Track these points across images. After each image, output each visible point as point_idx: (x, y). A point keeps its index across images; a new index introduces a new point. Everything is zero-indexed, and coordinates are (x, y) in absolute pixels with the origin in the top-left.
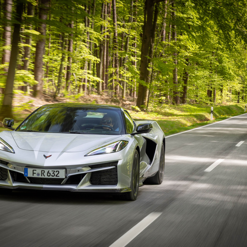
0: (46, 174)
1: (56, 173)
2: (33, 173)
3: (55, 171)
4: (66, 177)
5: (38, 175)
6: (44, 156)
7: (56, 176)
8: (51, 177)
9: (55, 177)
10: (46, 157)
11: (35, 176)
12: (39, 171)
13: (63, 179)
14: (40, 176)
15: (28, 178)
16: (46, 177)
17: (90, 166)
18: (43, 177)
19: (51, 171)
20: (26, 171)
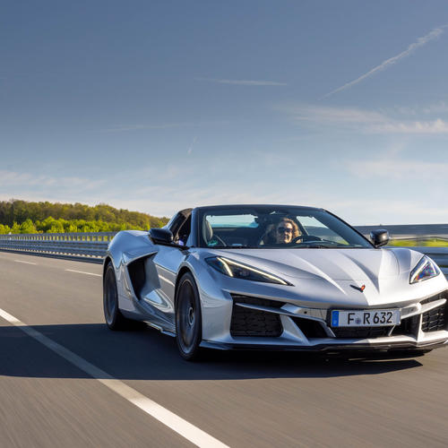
0: (371, 320)
1: (386, 317)
2: (349, 319)
5: (358, 321)
8: (380, 324)
11: (353, 324)
14: (362, 324)
16: (372, 324)
18: (367, 325)
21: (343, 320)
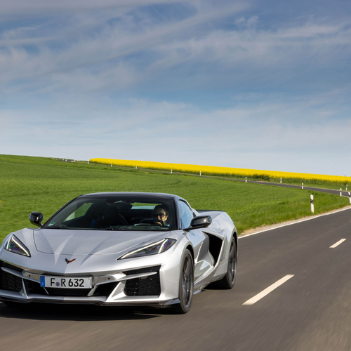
0: (67, 283)
1: (80, 283)
2: (52, 283)
3: (79, 279)
4: (93, 287)
5: (58, 284)
6: (66, 260)
7: (80, 286)
8: (73, 287)
9: (78, 287)
10: (68, 262)
11: (54, 286)
12: (58, 280)
13: (89, 290)
14: (60, 287)
15: (47, 288)
16: (68, 287)
17: (124, 272)
18: (63, 287)
19: (73, 280)
20: (43, 280)
21: (47, 282)
